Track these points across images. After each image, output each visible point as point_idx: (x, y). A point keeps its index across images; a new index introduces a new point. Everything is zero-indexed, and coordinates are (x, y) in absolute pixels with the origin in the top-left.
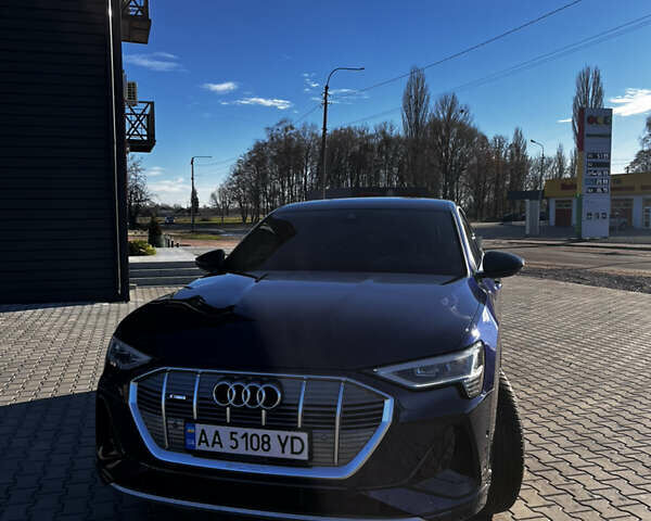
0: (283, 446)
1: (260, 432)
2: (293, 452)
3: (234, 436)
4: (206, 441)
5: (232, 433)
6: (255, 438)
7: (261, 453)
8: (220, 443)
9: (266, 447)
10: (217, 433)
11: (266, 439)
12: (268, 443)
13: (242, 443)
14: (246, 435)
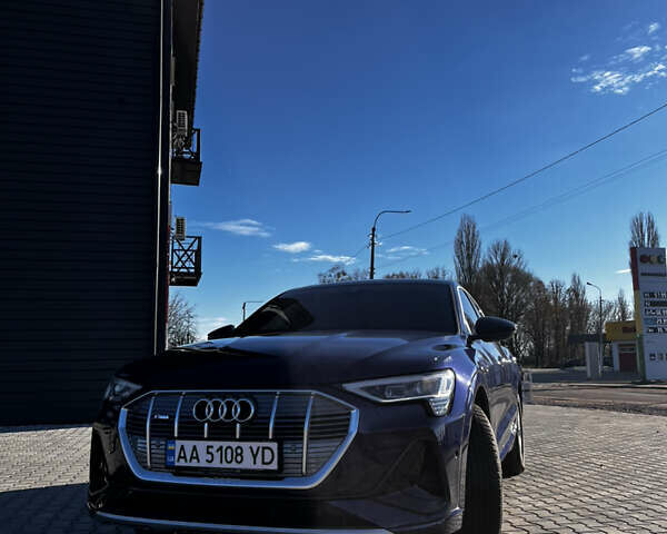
0: (255, 457)
1: (234, 445)
2: (264, 463)
3: (210, 450)
4: (185, 457)
5: (208, 447)
6: (229, 451)
7: (234, 465)
8: (197, 458)
9: (239, 458)
10: (195, 448)
11: (239, 451)
12: (241, 454)
13: (217, 456)
14: (221, 448)
